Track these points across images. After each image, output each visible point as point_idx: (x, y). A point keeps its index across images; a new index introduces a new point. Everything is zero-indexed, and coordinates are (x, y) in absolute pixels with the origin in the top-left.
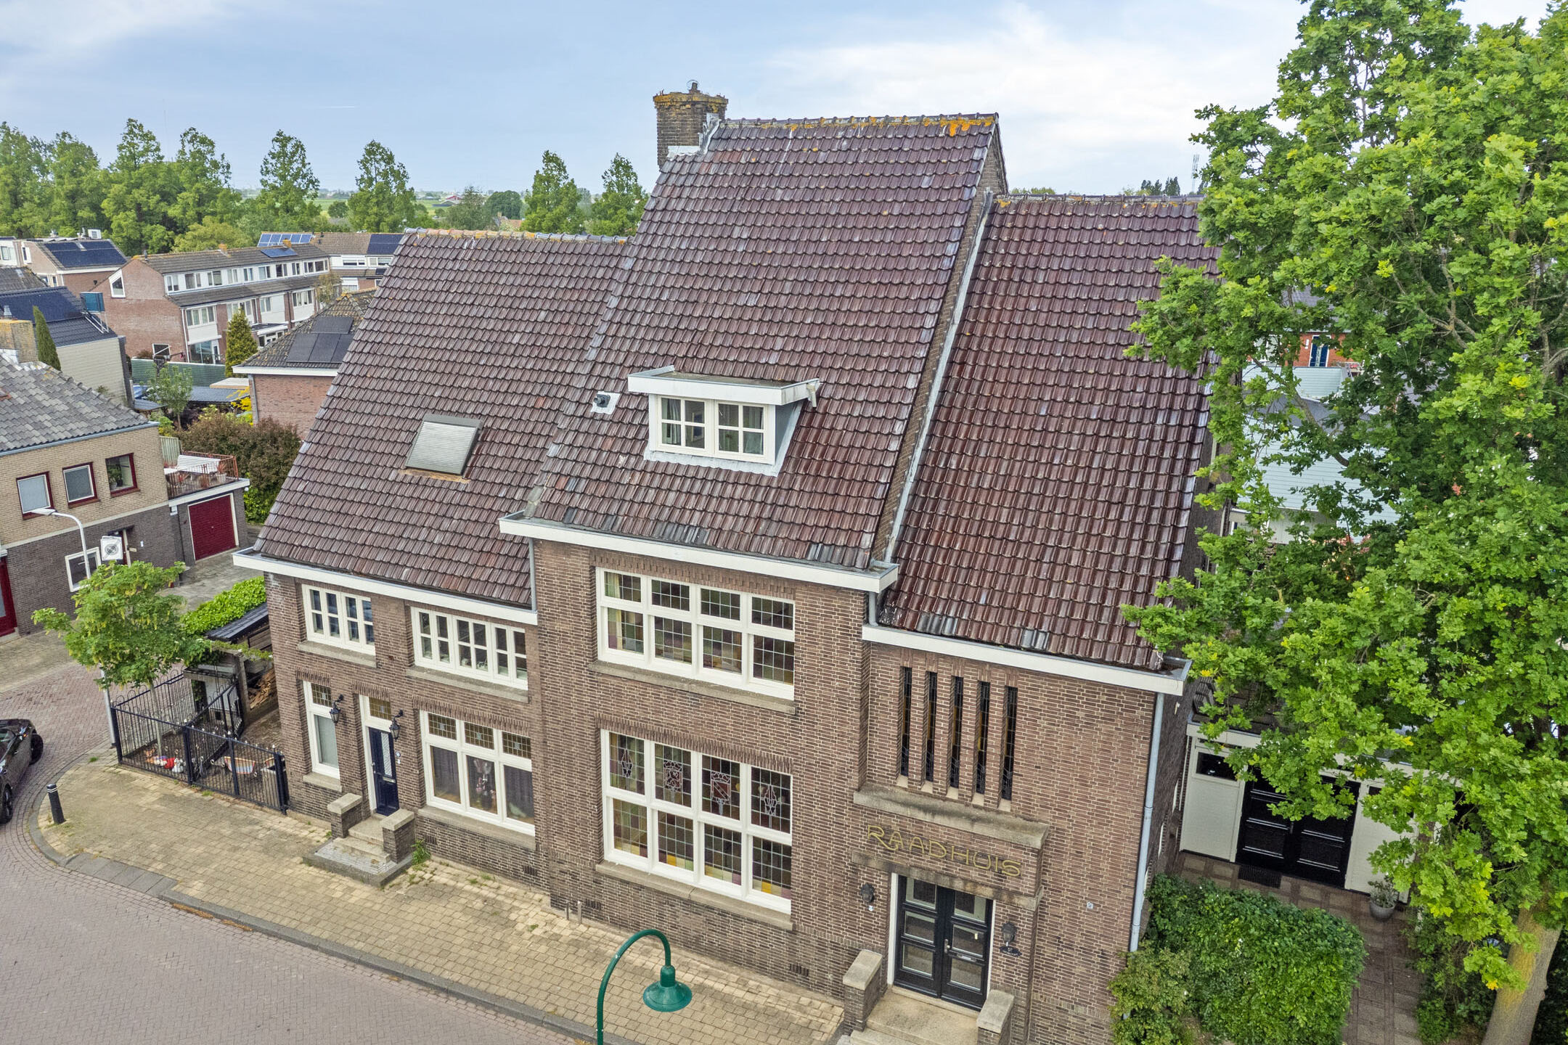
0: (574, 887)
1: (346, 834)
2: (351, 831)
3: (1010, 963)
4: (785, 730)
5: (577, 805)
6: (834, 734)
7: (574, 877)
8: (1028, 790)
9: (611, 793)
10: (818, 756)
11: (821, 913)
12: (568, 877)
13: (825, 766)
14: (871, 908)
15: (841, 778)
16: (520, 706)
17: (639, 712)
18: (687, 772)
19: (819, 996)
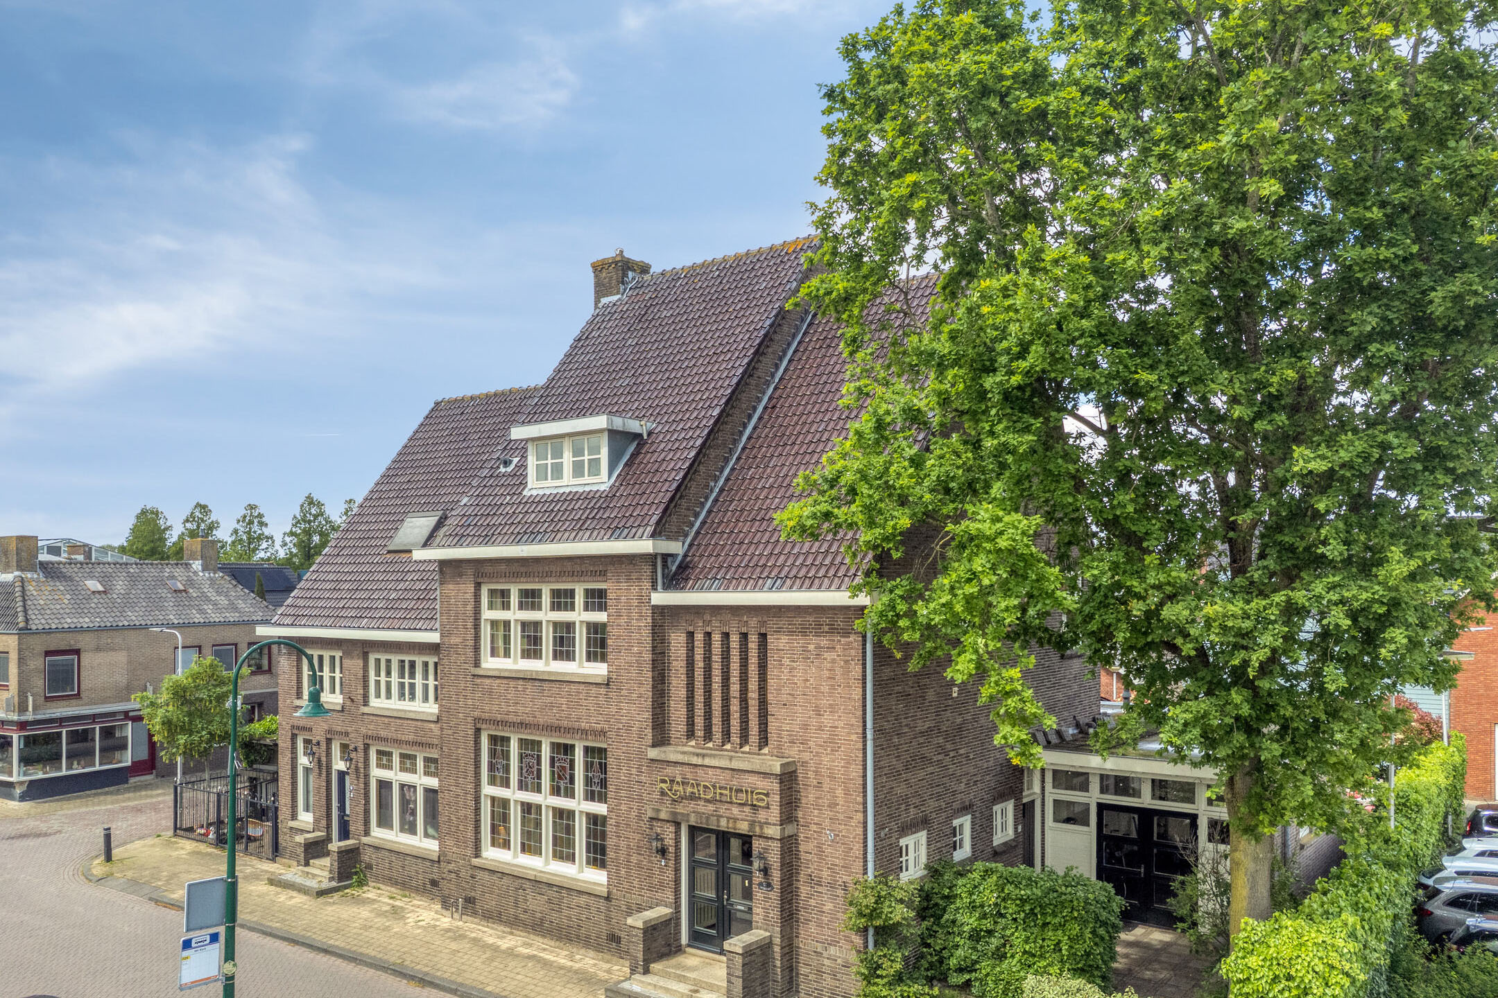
0: (458, 886)
3: (766, 899)
4: (602, 700)
5: (461, 804)
6: (635, 696)
7: (458, 875)
8: (779, 729)
9: (487, 791)
10: (624, 720)
11: (628, 875)
12: (453, 875)
13: (629, 728)
14: (663, 862)
17: (504, 707)
18: (539, 760)
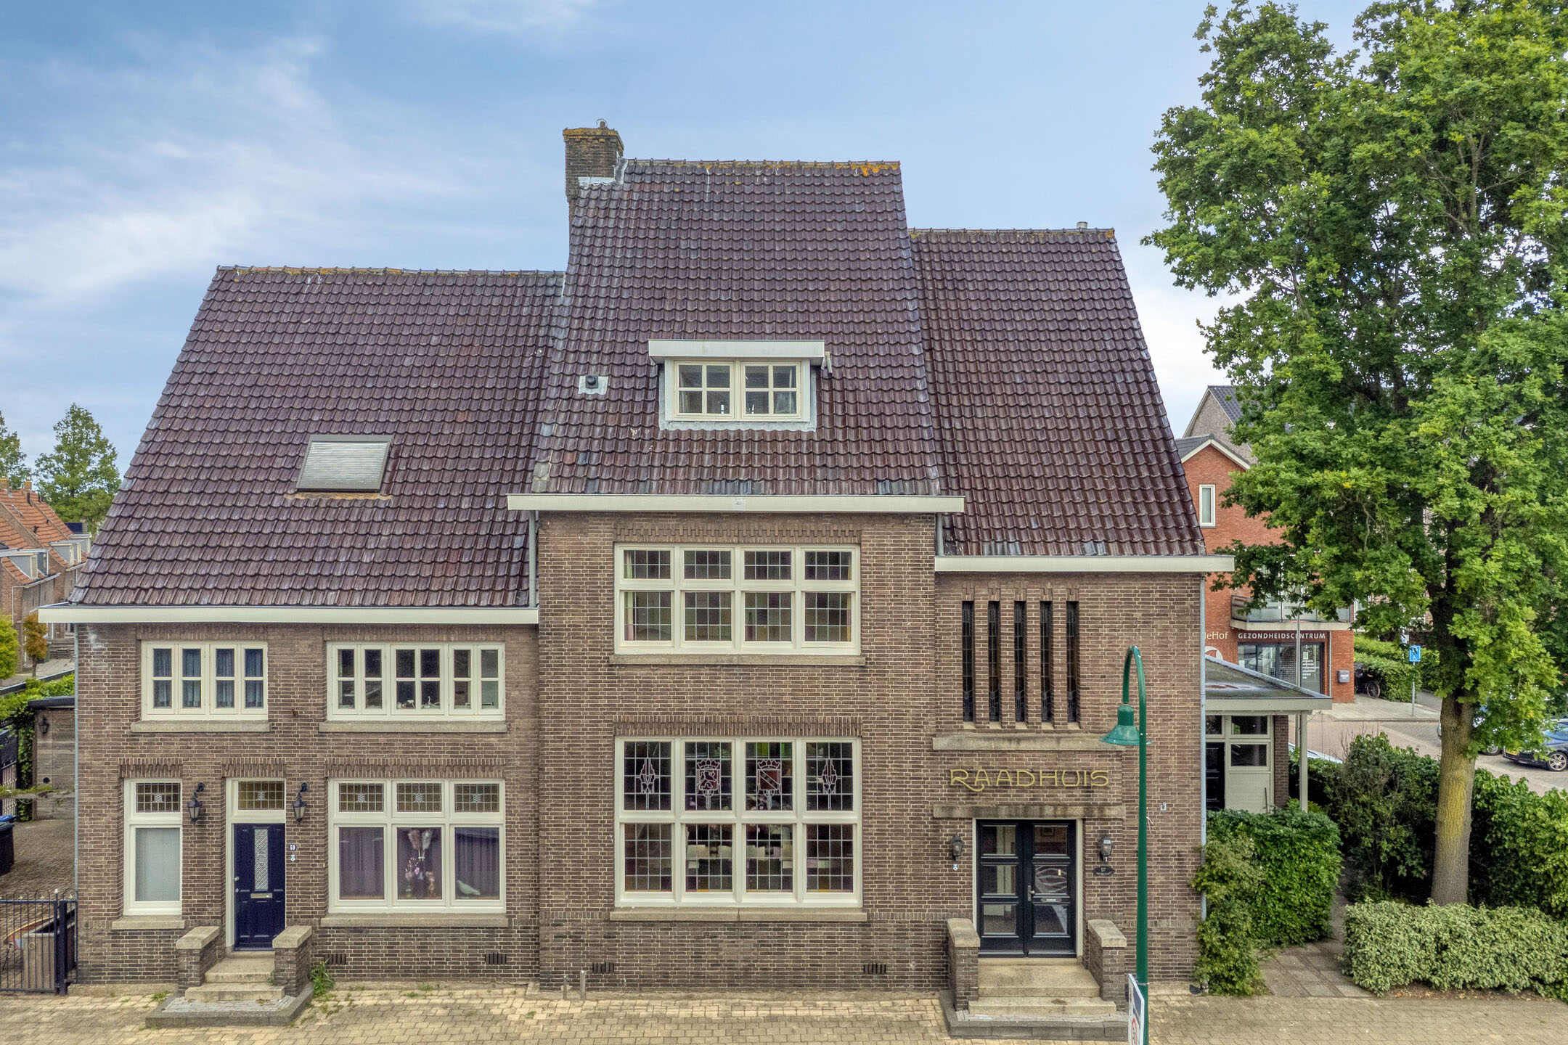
0: (576, 954)
1: (203, 980)
2: (210, 975)
3: (1104, 885)
4: (853, 686)
5: (585, 841)
6: (907, 678)
7: (576, 938)
8: (1097, 703)
9: (624, 816)
10: (891, 707)
11: (900, 889)
12: (566, 941)
13: (899, 716)
14: (956, 867)
15: (917, 726)
16: (493, 740)
17: (674, 704)
18: (726, 768)
19: (900, 994)
